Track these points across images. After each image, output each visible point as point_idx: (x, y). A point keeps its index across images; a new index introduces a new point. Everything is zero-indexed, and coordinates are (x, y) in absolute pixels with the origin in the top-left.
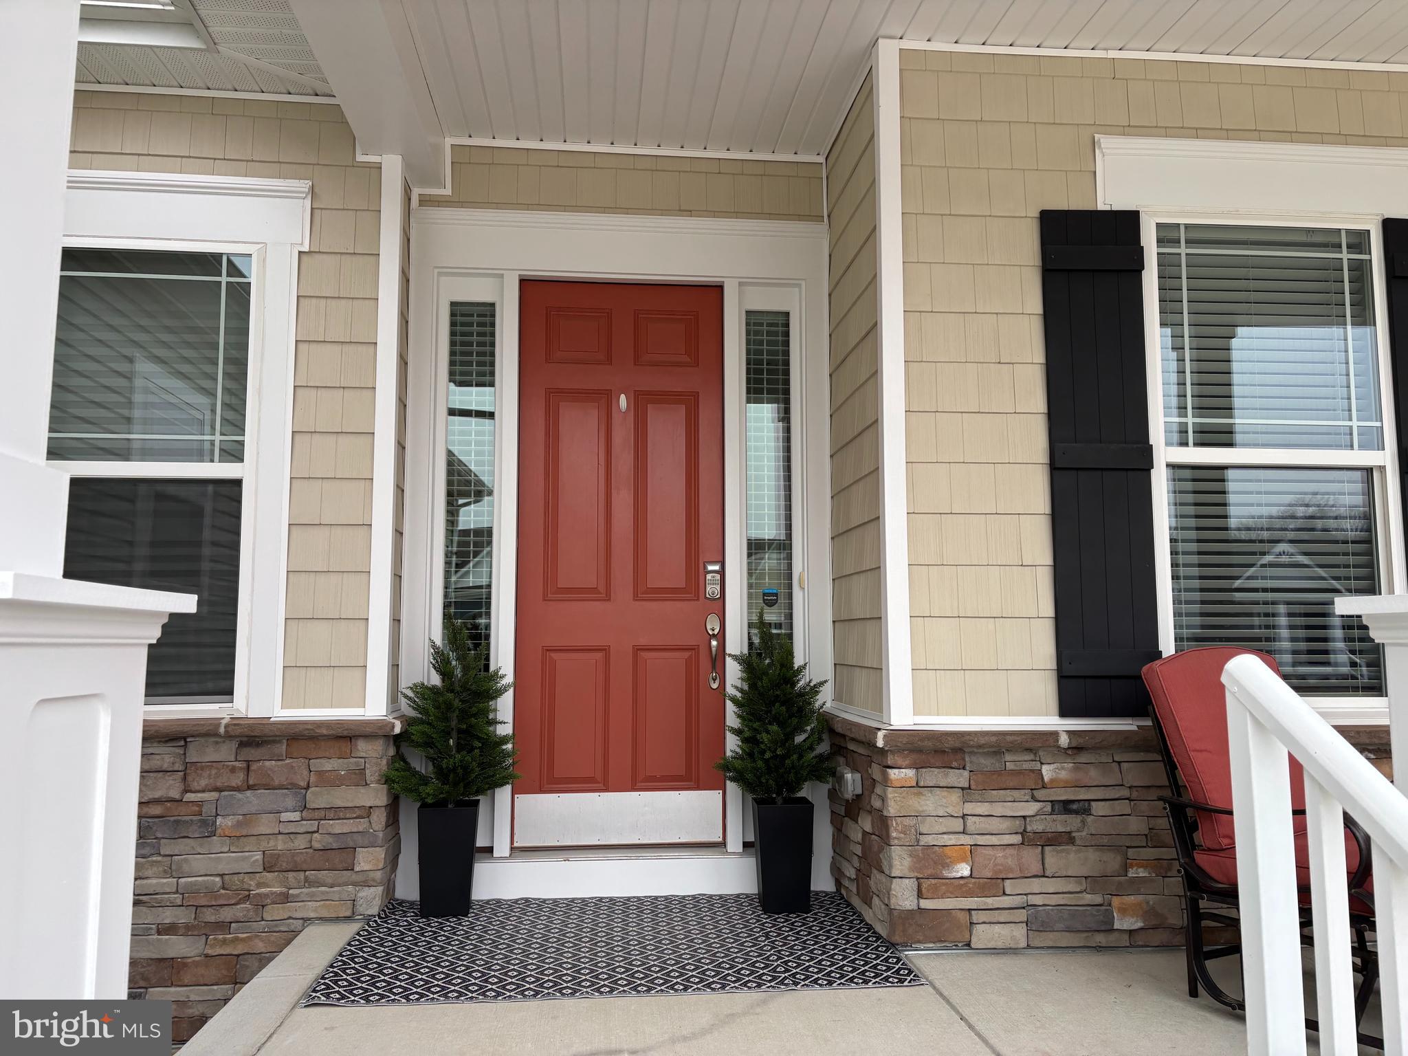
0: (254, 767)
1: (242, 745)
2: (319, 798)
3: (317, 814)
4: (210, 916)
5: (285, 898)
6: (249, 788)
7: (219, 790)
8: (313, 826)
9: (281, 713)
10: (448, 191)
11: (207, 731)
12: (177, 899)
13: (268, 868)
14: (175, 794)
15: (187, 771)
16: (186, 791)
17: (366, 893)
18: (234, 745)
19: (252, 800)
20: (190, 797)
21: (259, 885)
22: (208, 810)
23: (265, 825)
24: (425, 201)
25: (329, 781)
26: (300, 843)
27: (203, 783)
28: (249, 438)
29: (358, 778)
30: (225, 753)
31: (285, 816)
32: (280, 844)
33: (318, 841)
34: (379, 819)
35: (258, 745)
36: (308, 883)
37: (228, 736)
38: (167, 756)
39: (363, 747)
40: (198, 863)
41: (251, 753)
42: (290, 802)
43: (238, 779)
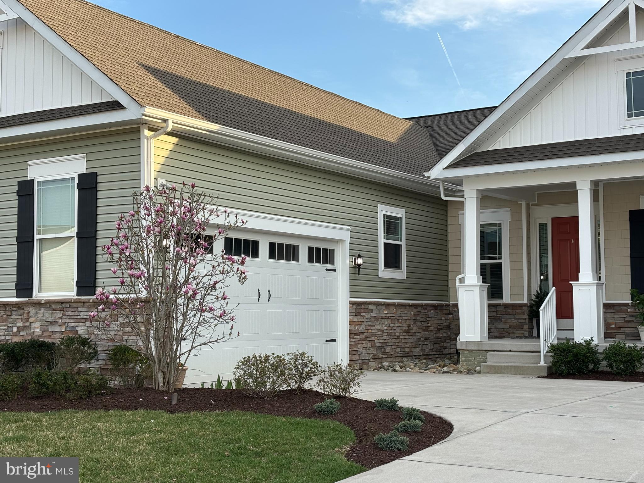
0: (507, 311)
1: (505, 307)
2: (517, 316)
3: (518, 319)
4: (502, 335)
5: (513, 333)
6: (506, 314)
7: (502, 315)
8: (516, 321)
9: (510, 302)
10: (536, 203)
11: (499, 305)
12: (497, 332)
13: (510, 328)
14: (495, 315)
15: (497, 311)
16: (497, 315)
17: (525, 332)
18: (503, 307)
19: (507, 316)
20: (497, 316)
21: (509, 330)
22: (501, 318)
23: (509, 321)
24: (532, 205)
25: (519, 314)
26: (515, 324)
27: (499, 313)
28: (503, 255)
29: (523, 313)
30: (502, 308)
31: (512, 319)
32: (512, 324)
33: (518, 324)
34: (527, 320)
35: (508, 307)
36: (517, 330)
37: (502, 306)
38: (493, 309)
39: (524, 308)
40: (499, 326)
41: (507, 309)
42: (513, 317)
43: (504, 313)
